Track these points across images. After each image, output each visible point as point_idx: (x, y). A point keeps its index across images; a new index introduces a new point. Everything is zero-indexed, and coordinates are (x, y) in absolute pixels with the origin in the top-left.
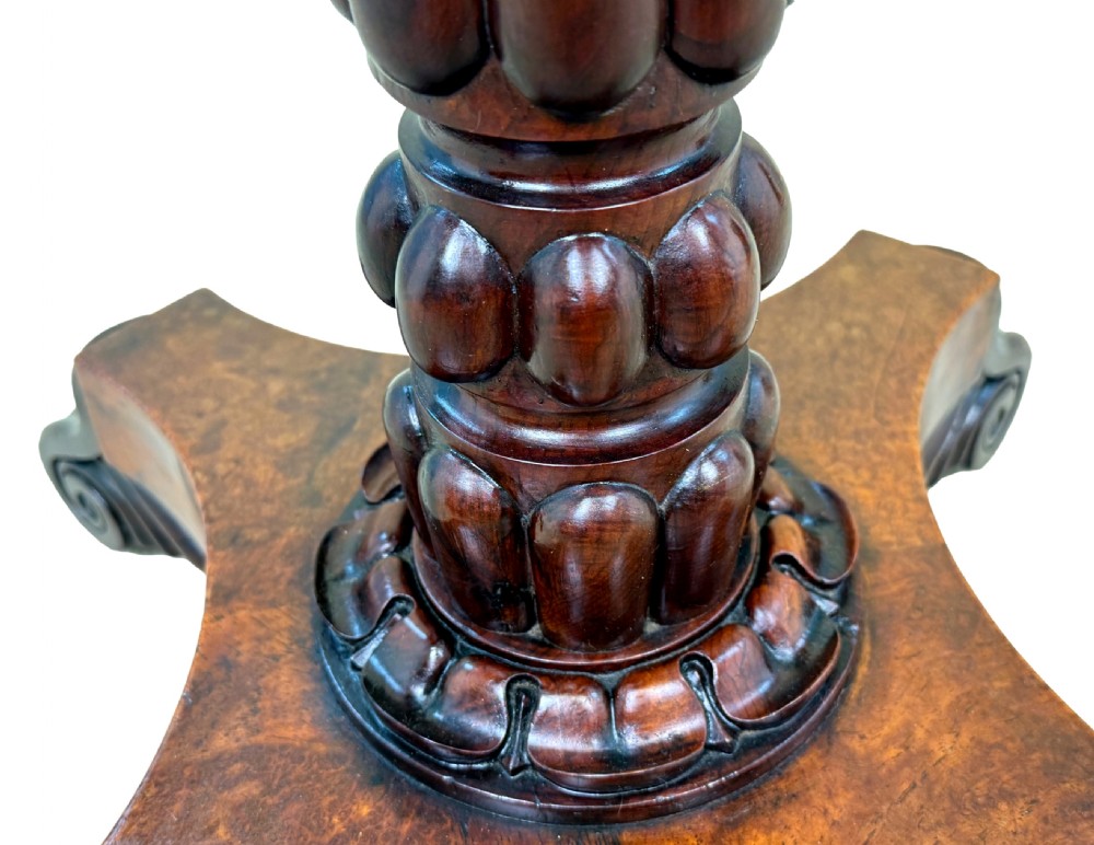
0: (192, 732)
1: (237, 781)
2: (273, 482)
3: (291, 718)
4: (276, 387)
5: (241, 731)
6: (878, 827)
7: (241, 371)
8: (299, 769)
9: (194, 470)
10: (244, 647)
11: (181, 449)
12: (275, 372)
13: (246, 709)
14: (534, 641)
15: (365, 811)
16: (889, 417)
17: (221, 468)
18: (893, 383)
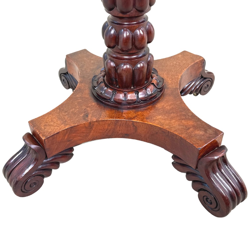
0: (75, 95)
1: (79, 99)
2: (89, 72)
3: (87, 95)
4: (92, 61)
5: (80, 95)
6: (156, 113)
7: (88, 59)
8: (86, 100)
9: (79, 69)
10: (82, 88)
11: (78, 67)
12: (93, 60)
13: (81, 93)
14: (117, 87)
15: (93, 104)
16: (178, 73)
17: (83, 70)
18: (180, 70)
